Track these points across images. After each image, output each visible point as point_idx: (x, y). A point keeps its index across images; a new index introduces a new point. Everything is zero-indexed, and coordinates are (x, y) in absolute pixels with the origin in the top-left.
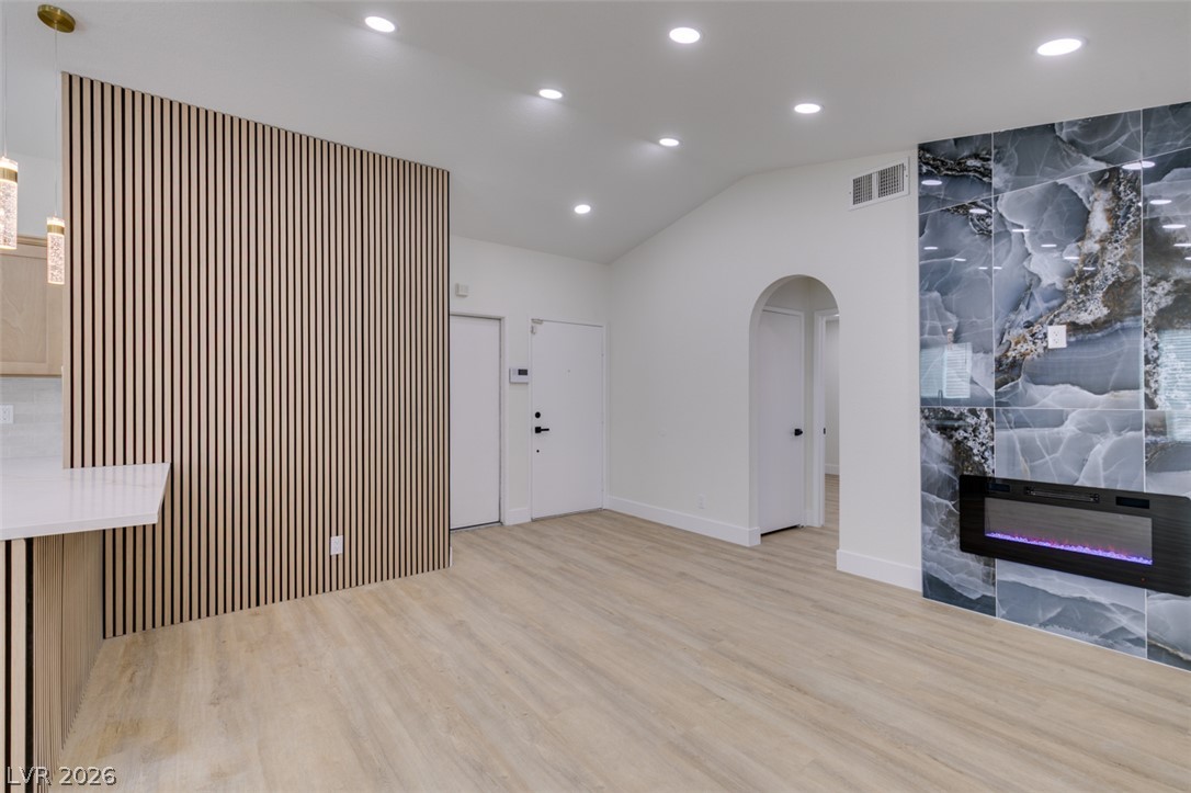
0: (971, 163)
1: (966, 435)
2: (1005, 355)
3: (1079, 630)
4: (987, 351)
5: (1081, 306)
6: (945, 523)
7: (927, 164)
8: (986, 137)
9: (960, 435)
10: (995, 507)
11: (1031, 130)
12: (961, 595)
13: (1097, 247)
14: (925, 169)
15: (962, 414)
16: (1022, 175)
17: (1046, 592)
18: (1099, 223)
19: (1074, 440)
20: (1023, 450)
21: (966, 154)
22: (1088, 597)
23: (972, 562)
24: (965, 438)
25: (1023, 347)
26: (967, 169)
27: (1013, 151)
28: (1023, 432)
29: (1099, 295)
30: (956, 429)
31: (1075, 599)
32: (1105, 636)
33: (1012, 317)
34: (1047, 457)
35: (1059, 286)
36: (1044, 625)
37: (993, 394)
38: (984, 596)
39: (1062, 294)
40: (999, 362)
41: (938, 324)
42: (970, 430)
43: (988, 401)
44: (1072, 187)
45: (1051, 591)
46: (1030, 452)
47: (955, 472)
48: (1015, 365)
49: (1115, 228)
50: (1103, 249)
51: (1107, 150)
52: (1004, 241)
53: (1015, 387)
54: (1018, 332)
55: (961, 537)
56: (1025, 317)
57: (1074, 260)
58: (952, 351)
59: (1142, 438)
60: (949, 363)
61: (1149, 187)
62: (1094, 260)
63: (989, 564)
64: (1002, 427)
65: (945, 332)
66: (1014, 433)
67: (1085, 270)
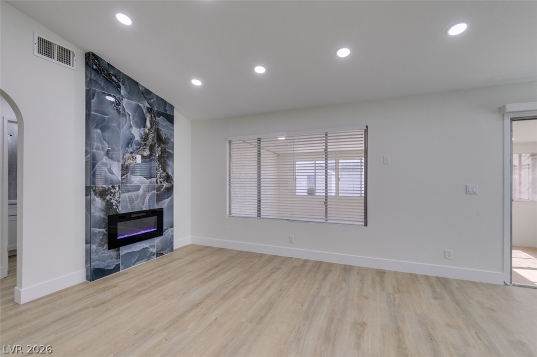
0: (113, 78)
1: (111, 197)
2: (124, 164)
3: (142, 259)
4: (119, 161)
5: (144, 150)
6: (101, 240)
7: (96, 65)
8: (119, 71)
9: (108, 197)
10: (121, 226)
11: (132, 80)
12: (108, 270)
13: (148, 131)
14: (95, 67)
15: (109, 188)
16: (130, 95)
17: (135, 251)
18: (148, 124)
19: (142, 195)
20: (129, 200)
21: (112, 73)
22: (144, 247)
23: (112, 253)
24: (111, 199)
25: (130, 161)
26: (112, 80)
27: (127, 84)
28: (129, 194)
29: (148, 147)
30: (107, 195)
31: (142, 250)
32: (148, 258)
33: (127, 149)
34: (136, 202)
35: (139, 141)
36: (134, 264)
37: (120, 178)
38: (116, 265)
39: (139, 144)
40: (122, 166)
41: (100, 145)
42: (112, 195)
43: (119, 182)
44: (143, 108)
45: (136, 250)
46: (131, 201)
47: (106, 215)
48: (127, 167)
49: (151, 127)
50: (149, 133)
51: (150, 102)
52: (124, 118)
53: (127, 177)
54: (128, 155)
55: (109, 244)
56: (130, 150)
57: (143, 133)
58: (105, 159)
59: (156, 193)
60: (106, 165)
61: (157, 118)
62: (147, 135)
63: (118, 251)
64: (123, 193)
65: (103, 150)
66: (127, 195)
67: (145, 138)
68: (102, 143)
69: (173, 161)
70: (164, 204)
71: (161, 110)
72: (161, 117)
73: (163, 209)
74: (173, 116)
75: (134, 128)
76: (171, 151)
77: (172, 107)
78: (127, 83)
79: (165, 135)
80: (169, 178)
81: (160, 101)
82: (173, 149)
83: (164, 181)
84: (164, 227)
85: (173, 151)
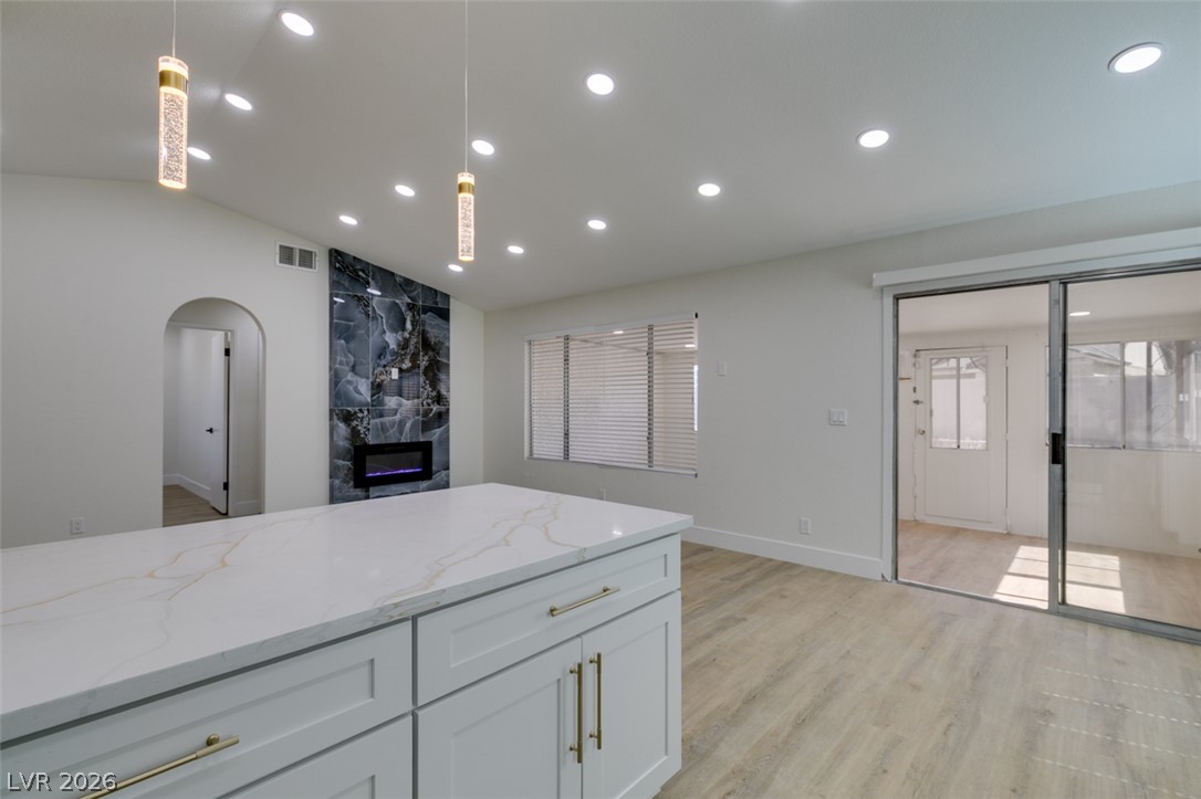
0: (361, 273)
2: (375, 381)
4: (368, 378)
5: (402, 361)
6: (346, 475)
8: (368, 264)
9: (355, 423)
10: (371, 461)
11: (386, 271)
13: (408, 336)
14: (337, 265)
15: (355, 411)
16: (383, 292)
18: (409, 326)
19: (400, 422)
20: (382, 428)
21: (358, 267)
23: (359, 493)
24: (357, 425)
25: (384, 377)
26: (359, 276)
28: (382, 419)
29: (409, 357)
30: (352, 420)
33: (378, 361)
34: (390, 431)
35: (396, 350)
37: (369, 400)
39: (394, 353)
40: (372, 383)
42: (359, 420)
43: (367, 404)
44: (401, 305)
46: (384, 428)
47: (352, 445)
48: (379, 385)
49: (414, 329)
51: (411, 295)
52: (375, 322)
53: (379, 397)
54: (381, 369)
55: (354, 480)
56: (383, 362)
57: (400, 339)
58: (350, 376)
59: (421, 418)
60: (349, 382)
61: (423, 316)
62: (407, 341)
63: (367, 491)
64: (373, 418)
65: (348, 365)
66: (378, 420)
67: (404, 345)
68: (346, 356)
69: (448, 374)
70: (434, 435)
71: (430, 304)
72: (429, 313)
73: (431, 442)
74: (448, 310)
75: (388, 333)
76: (444, 360)
77: (447, 297)
78: (378, 277)
79: (436, 337)
80: (440, 399)
81: (428, 292)
82: (448, 357)
83: (433, 403)
84: (434, 468)
85: (449, 359)
